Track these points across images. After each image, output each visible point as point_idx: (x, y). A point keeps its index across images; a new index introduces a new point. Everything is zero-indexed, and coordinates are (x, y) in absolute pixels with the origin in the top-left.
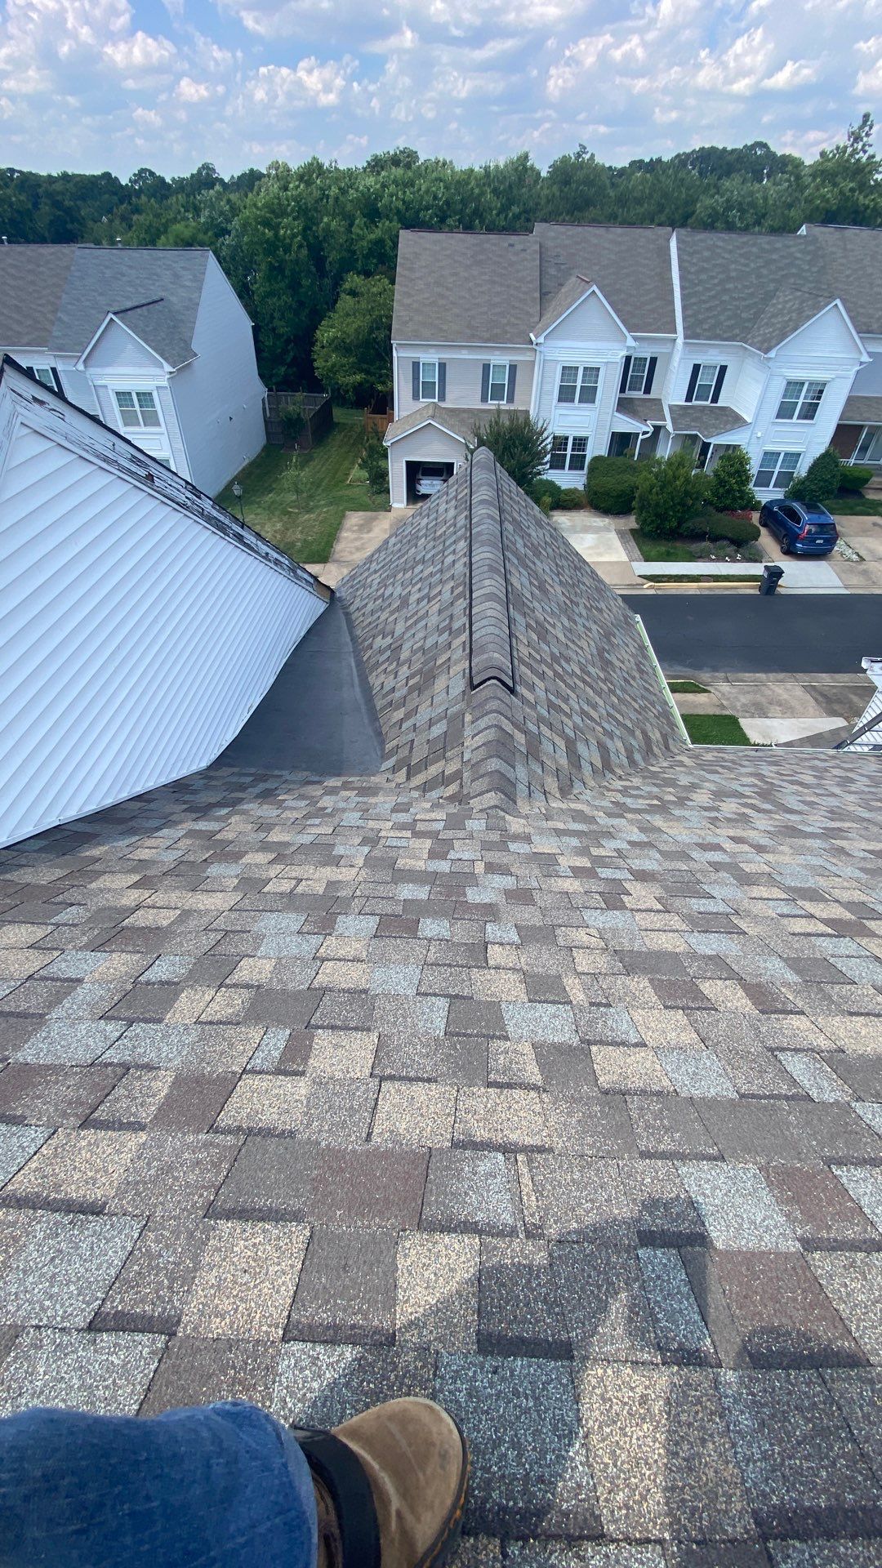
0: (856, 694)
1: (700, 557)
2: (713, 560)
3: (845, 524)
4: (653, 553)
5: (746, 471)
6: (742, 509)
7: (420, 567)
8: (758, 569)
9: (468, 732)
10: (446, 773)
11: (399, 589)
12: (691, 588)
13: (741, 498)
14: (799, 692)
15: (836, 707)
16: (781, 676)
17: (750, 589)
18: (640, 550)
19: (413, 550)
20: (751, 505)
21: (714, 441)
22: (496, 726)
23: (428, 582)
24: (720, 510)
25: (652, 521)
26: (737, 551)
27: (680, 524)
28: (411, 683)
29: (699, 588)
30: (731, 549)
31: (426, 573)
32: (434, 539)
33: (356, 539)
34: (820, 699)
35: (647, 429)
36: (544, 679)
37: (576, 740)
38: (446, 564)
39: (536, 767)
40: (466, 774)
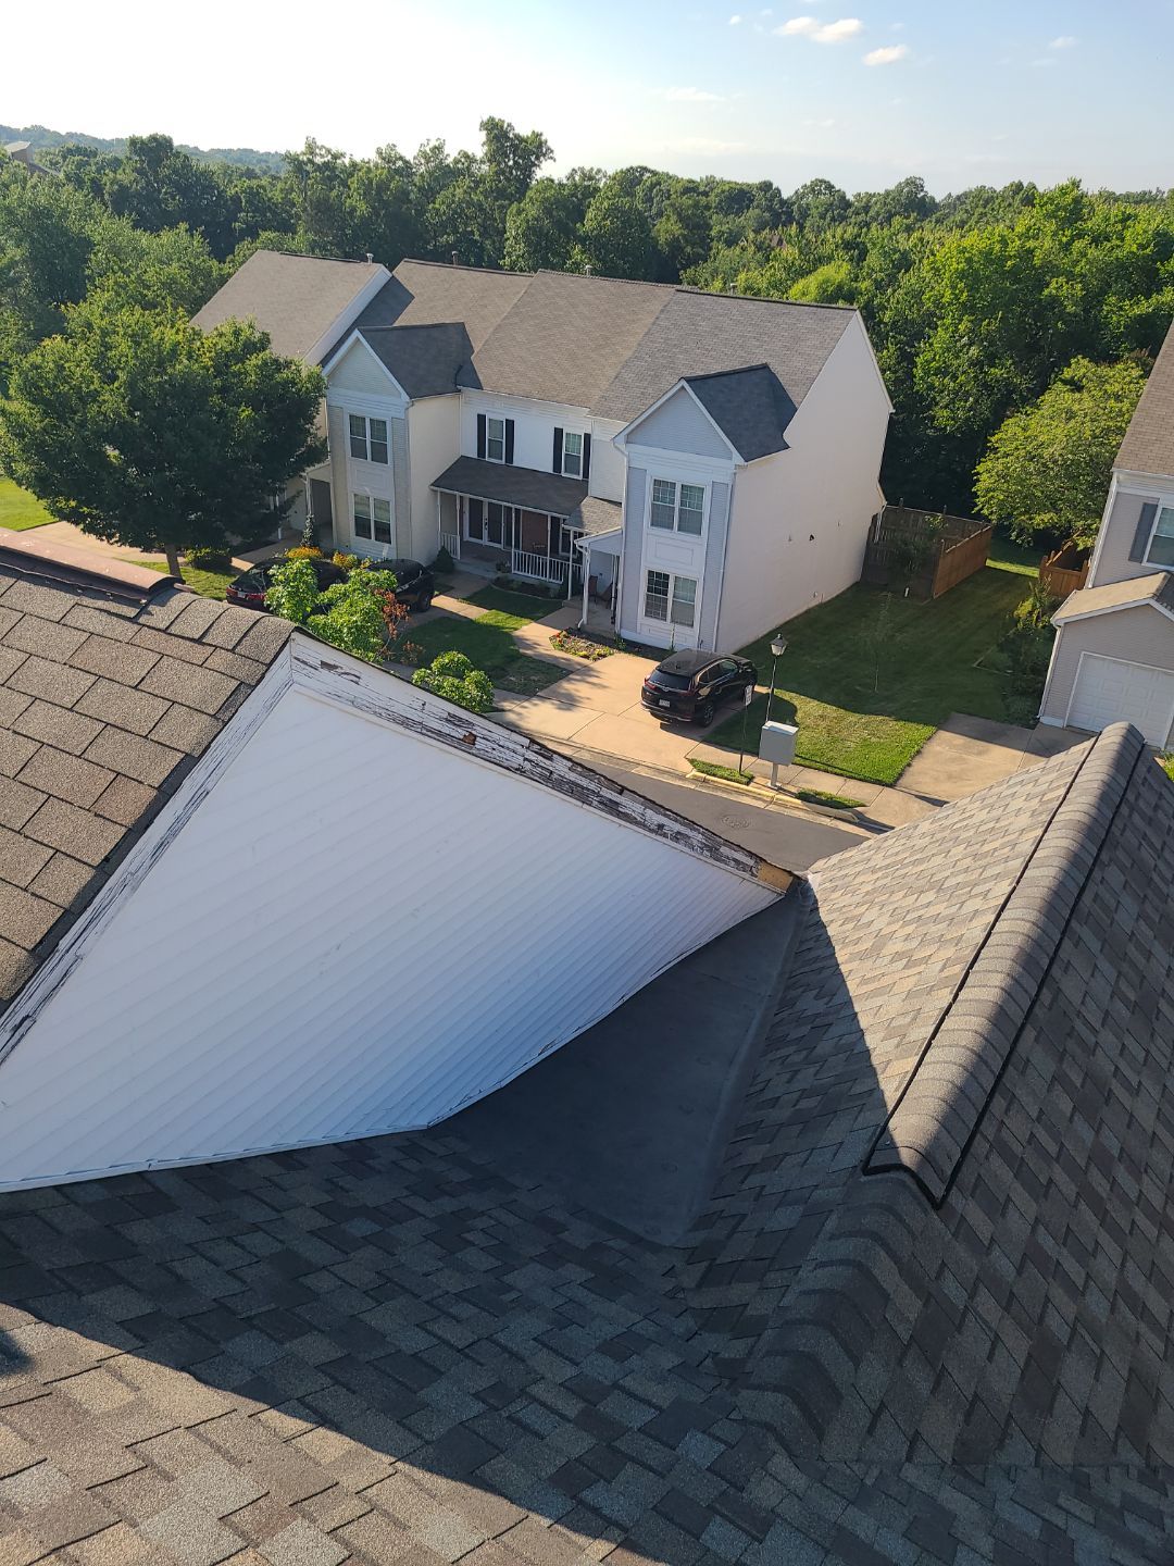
7: (930, 896)
9: (816, 1252)
10: (750, 1312)
11: (886, 919)
19: (938, 860)
22: (859, 1266)
23: (923, 930)
28: (804, 1104)
31: (933, 911)
32: (975, 856)
33: (953, 760)
36: (1046, 1196)
37: (1068, 1347)
38: (963, 911)
39: (918, 1377)
40: (769, 1333)
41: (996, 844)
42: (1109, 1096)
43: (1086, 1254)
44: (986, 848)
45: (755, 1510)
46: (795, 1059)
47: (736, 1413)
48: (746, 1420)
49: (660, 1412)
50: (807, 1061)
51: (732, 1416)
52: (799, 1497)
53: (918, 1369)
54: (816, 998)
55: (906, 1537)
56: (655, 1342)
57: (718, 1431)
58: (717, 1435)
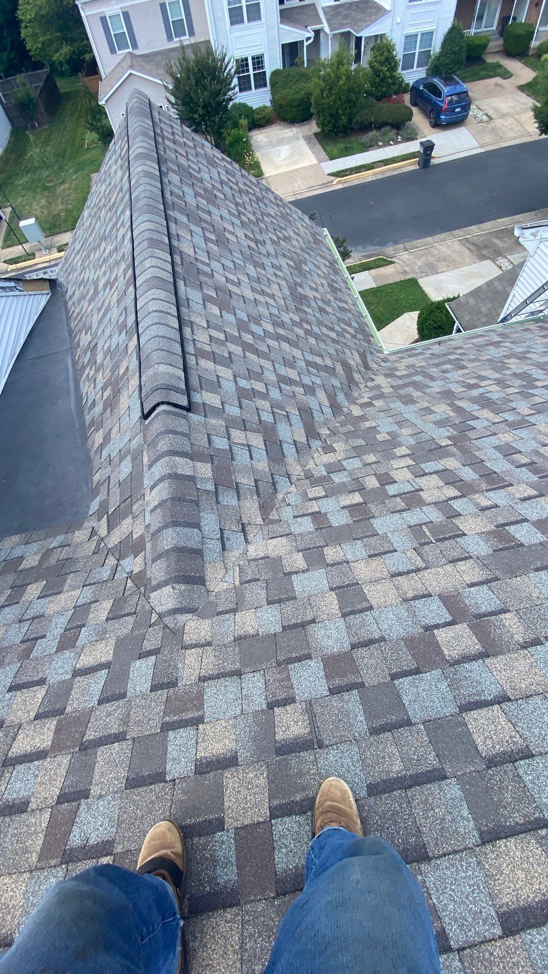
0: (497, 238)
1: (371, 146)
2: (380, 147)
3: (475, 89)
4: (335, 152)
5: (393, 57)
6: (396, 94)
8: (414, 146)
9: (147, 482)
10: (135, 536)
11: (93, 271)
12: (367, 176)
13: (394, 84)
14: (457, 246)
15: (485, 252)
16: (443, 236)
17: (411, 166)
18: (325, 151)
20: (402, 88)
21: (364, 34)
22: (170, 475)
24: (379, 99)
25: (329, 122)
26: (398, 134)
27: (350, 120)
28: (105, 396)
29: (374, 174)
30: (392, 133)
32: (110, 209)
34: (472, 247)
35: (308, 35)
36: (232, 362)
37: (275, 423)
38: (119, 240)
39: (229, 499)
40: (148, 545)
41: (115, 196)
42: (230, 294)
43: (259, 376)
44: (112, 201)
45: (190, 692)
46: (92, 373)
47: (154, 615)
48: (161, 616)
49: (109, 668)
50: (97, 371)
51: (153, 621)
52: (209, 644)
53: (227, 496)
54: (86, 334)
55: (269, 603)
56: (94, 602)
57: (148, 646)
58: (148, 649)
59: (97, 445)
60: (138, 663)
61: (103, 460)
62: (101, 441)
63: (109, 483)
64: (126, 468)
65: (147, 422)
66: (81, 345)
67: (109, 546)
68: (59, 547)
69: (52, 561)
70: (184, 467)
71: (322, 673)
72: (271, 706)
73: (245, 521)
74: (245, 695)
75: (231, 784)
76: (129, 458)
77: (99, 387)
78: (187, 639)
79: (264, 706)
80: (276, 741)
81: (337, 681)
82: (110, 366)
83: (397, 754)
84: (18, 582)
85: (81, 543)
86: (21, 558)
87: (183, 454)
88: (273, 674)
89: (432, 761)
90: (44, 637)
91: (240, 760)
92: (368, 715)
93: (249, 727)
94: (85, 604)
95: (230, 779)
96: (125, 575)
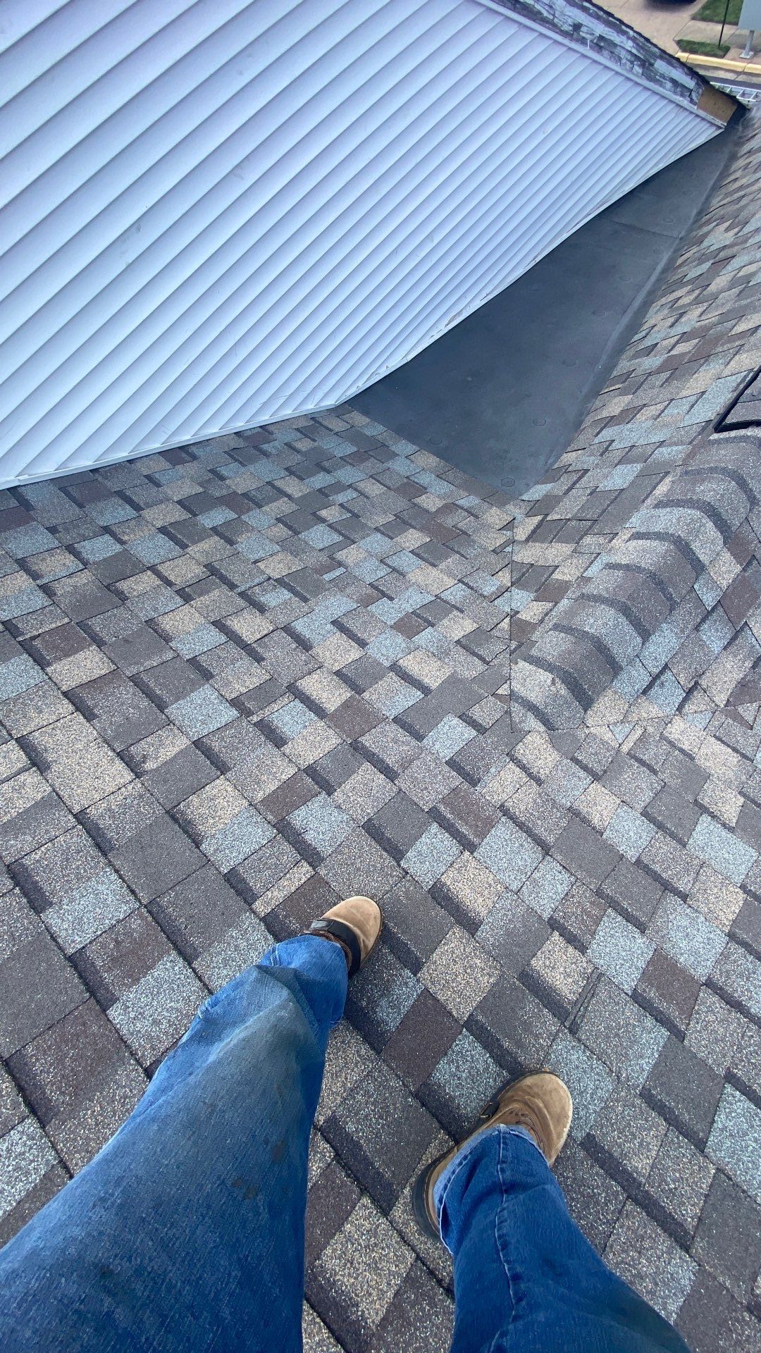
22: (678, 541)
28: (678, 349)
39: (714, 637)
40: (565, 603)
45: (482, 808)
46: (686, 300)
47: (506, 686)
48: (512, 696)
49: (426, 695)
50: (697, 301)
51: (500, 692)
52: (539, 782)
53: (717, 630)
54: (727, 230)
55: (645, 814)
56: (457, 609)
57: (477, 713)
58: (474, 717)
59: (605, 413)
60: (456, 721)
61: (596, 440)
62: (617, 411)
63: (580, 478)
64: (621, 477)
65: (716, 436)
66: (706, 244)
67: (515, 558)
68: (466, 510)
69: (449, 521)
70: (708, 543)
71: (642, 964)
72: (553, 924)
73: (704, 682)
74: (535, 879)
75: (453, 945)
76: (638, 467)
77: (680, 329)
78: (520, 750)
79: (546, 916)
80: (529, 965)
81: (652, 994)
82: (728, 307)
83: (654, 1153)
84: (405, 516)
85: (489, 526)
86: (423, 490)
87: (722, 525)
88: (583, 896)
89: (689, 1213)
90: (391, 599)
91: (479, 933)
92: (657, 1072)
93: (514, 915)
94: (448, 603)
95: (455, 942)
96: (507, 609)
